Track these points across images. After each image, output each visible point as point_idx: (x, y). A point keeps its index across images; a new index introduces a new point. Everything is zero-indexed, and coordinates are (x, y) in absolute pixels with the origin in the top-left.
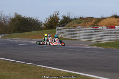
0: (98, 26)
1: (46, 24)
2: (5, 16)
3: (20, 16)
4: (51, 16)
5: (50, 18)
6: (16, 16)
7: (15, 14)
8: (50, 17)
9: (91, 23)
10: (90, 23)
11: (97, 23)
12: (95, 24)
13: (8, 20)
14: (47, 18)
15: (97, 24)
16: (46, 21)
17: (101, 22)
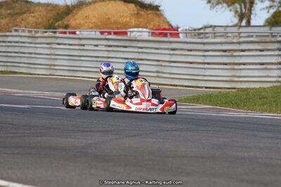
0: (66, 27)
9: (34, 19)
10: (31, 19)
11: (63, 18)
12: (57, 20)
15: (65, 23)
17: (76, 16)
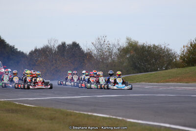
1: (184, 56)
2: (109, 44)
3: (136, 43)
4: (192, 41)
5: (191, 45)
6: (129, 43)
7: (128, 39)
8: (191, 43)
13: (115, 51)
14: (186, 45)
16: (183, 51)
